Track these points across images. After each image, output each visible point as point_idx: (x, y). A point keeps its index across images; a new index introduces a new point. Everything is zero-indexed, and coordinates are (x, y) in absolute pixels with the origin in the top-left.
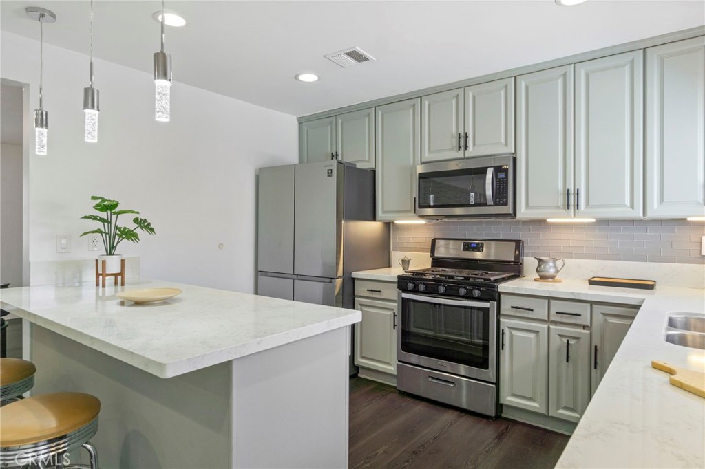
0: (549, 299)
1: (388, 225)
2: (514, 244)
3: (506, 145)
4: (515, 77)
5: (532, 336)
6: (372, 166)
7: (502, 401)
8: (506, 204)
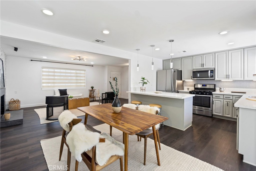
0: (223, 95)
1: (183, 81)
2: (214, 85)
3: (213, 66)
4: (215, 53)
5: (220, 102)
6: (181, 70)
7: (213, 114)
8: (213, 77)
